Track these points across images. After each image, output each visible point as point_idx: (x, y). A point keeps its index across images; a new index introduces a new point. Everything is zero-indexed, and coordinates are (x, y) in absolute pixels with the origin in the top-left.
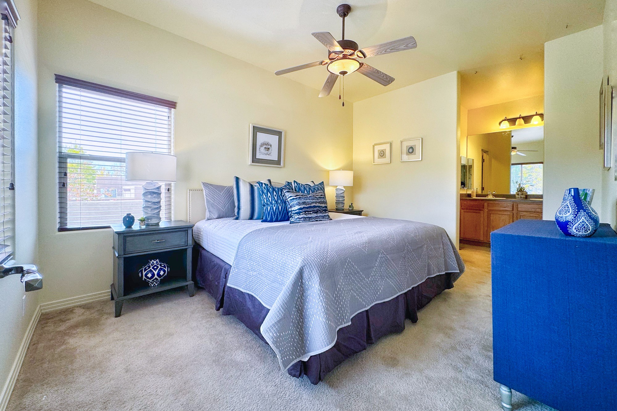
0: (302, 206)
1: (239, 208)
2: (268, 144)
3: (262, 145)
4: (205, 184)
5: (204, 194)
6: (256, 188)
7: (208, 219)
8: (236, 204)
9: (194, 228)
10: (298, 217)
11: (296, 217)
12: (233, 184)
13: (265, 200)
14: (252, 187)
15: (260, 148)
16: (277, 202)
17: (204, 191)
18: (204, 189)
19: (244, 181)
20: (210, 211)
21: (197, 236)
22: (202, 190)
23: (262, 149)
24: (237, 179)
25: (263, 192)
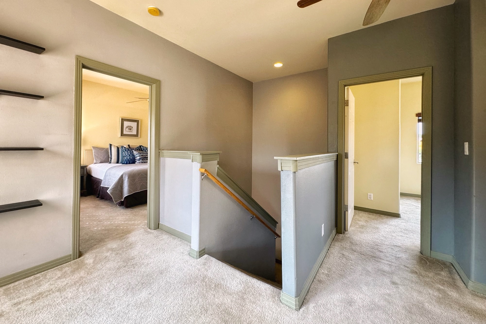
0: (141, 157)
1: (111, 158)
2: (130, 127)
3: (127, 127)
4: (94, 147)
5: (93, 152)
6: (120, 149)
7: (95, 163)
8: (110, 157)
9: (88, 167)
10: (139, 161)
11: (138, 162)
12: (109, 147)
13: (124, 155)
14: (118, 148)
15: (125, 129)
16: (129, 155)
17: (93, 151)
18: (93, 149)
19: (114, 146)
20: (96, 160)
21: (89, 171)
22: (92, 150)
23: (127, 129)
24: (111, 145)
25: (123, 151)
